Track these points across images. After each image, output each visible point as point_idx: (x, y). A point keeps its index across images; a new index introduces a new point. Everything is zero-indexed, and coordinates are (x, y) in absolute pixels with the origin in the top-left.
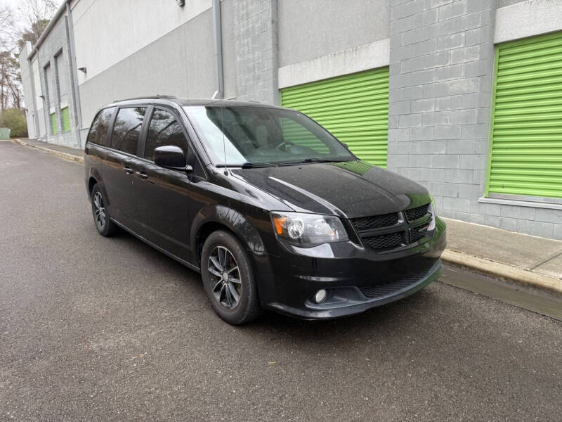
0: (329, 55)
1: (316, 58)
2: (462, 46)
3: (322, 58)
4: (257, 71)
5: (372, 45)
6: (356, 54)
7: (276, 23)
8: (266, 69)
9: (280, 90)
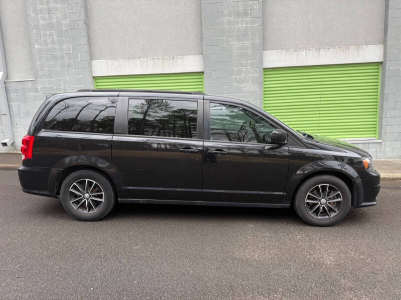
0: (148, 59)
1: (135, 58)
2: (249, 67)
3: (141, 59)
4: (66, 60)
5: (186, 57)
6: (173, 61)
7: (87, 24)
8: (79, 60)
9: (93, 77)
